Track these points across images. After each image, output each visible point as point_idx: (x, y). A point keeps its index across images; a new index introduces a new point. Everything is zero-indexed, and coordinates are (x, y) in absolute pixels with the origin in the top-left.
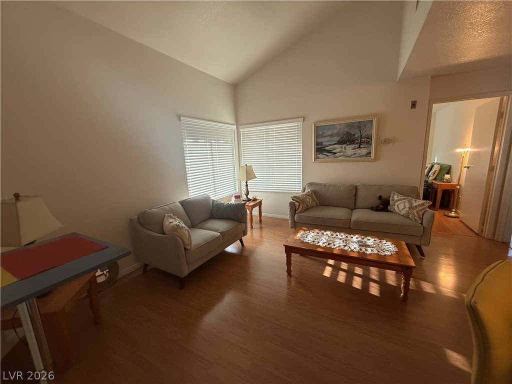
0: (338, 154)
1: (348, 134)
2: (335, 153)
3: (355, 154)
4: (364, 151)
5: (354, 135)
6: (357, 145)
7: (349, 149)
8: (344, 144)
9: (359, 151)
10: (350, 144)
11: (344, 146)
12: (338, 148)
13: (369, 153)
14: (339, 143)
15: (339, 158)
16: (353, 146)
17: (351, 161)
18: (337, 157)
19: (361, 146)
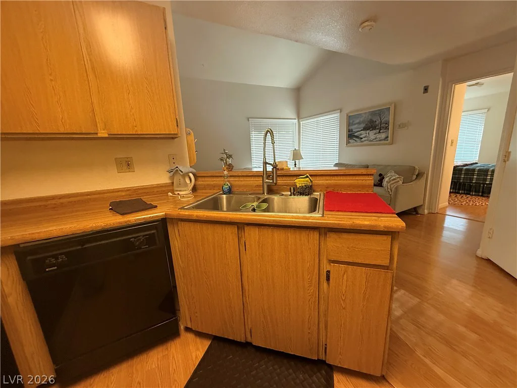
1: (371, 121)
2: (362, 138)
3: (376, 138)
4: (383, 136)
6: (378, 131)
7: (372, 134)
8: (368, 130)
9: (379, 136)
11: (368, 131)
12: (363, 134)
13: (387, 137)
14: (365, 129)
15: (365, 142)
16: (374, 131)
17: (373, 145)
18: (362, 142)
19: (381, 131)
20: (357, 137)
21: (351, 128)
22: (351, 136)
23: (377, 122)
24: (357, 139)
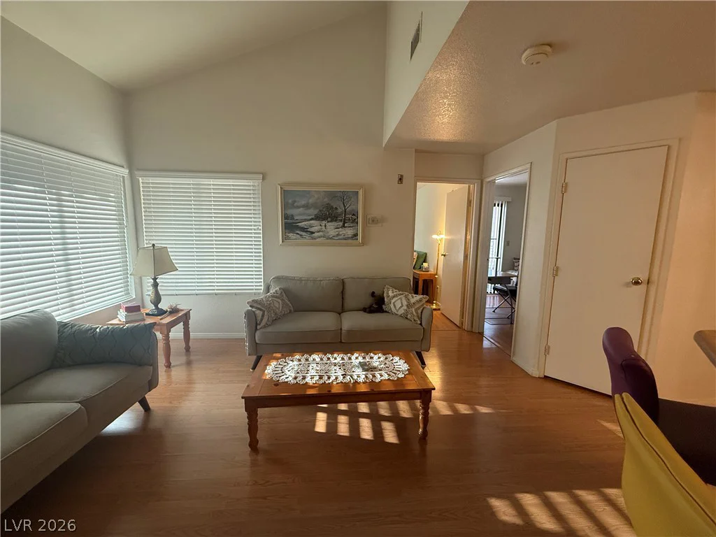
0: (316, 234)
1: (329, 207)
2: (313, 233)
3: (338, 235)
4: (349, 232)
5: (336, 208)
6: (341, 224)
7: (331, 228)
8: (324, 220)
9: (342, 231)
10: (331, 221)
11: (324, 223)
12: (316, 226)
13: (356, 235)
14: (317, 218)
15: (318, 240)
16: (335, 224)
17: (334, 245)
18: (315, 239)
19: (346, 225)
20: (303, 229)
21: (290, 212)
22: (291, 226)
23: (339, 211)
24: (304, 234)
